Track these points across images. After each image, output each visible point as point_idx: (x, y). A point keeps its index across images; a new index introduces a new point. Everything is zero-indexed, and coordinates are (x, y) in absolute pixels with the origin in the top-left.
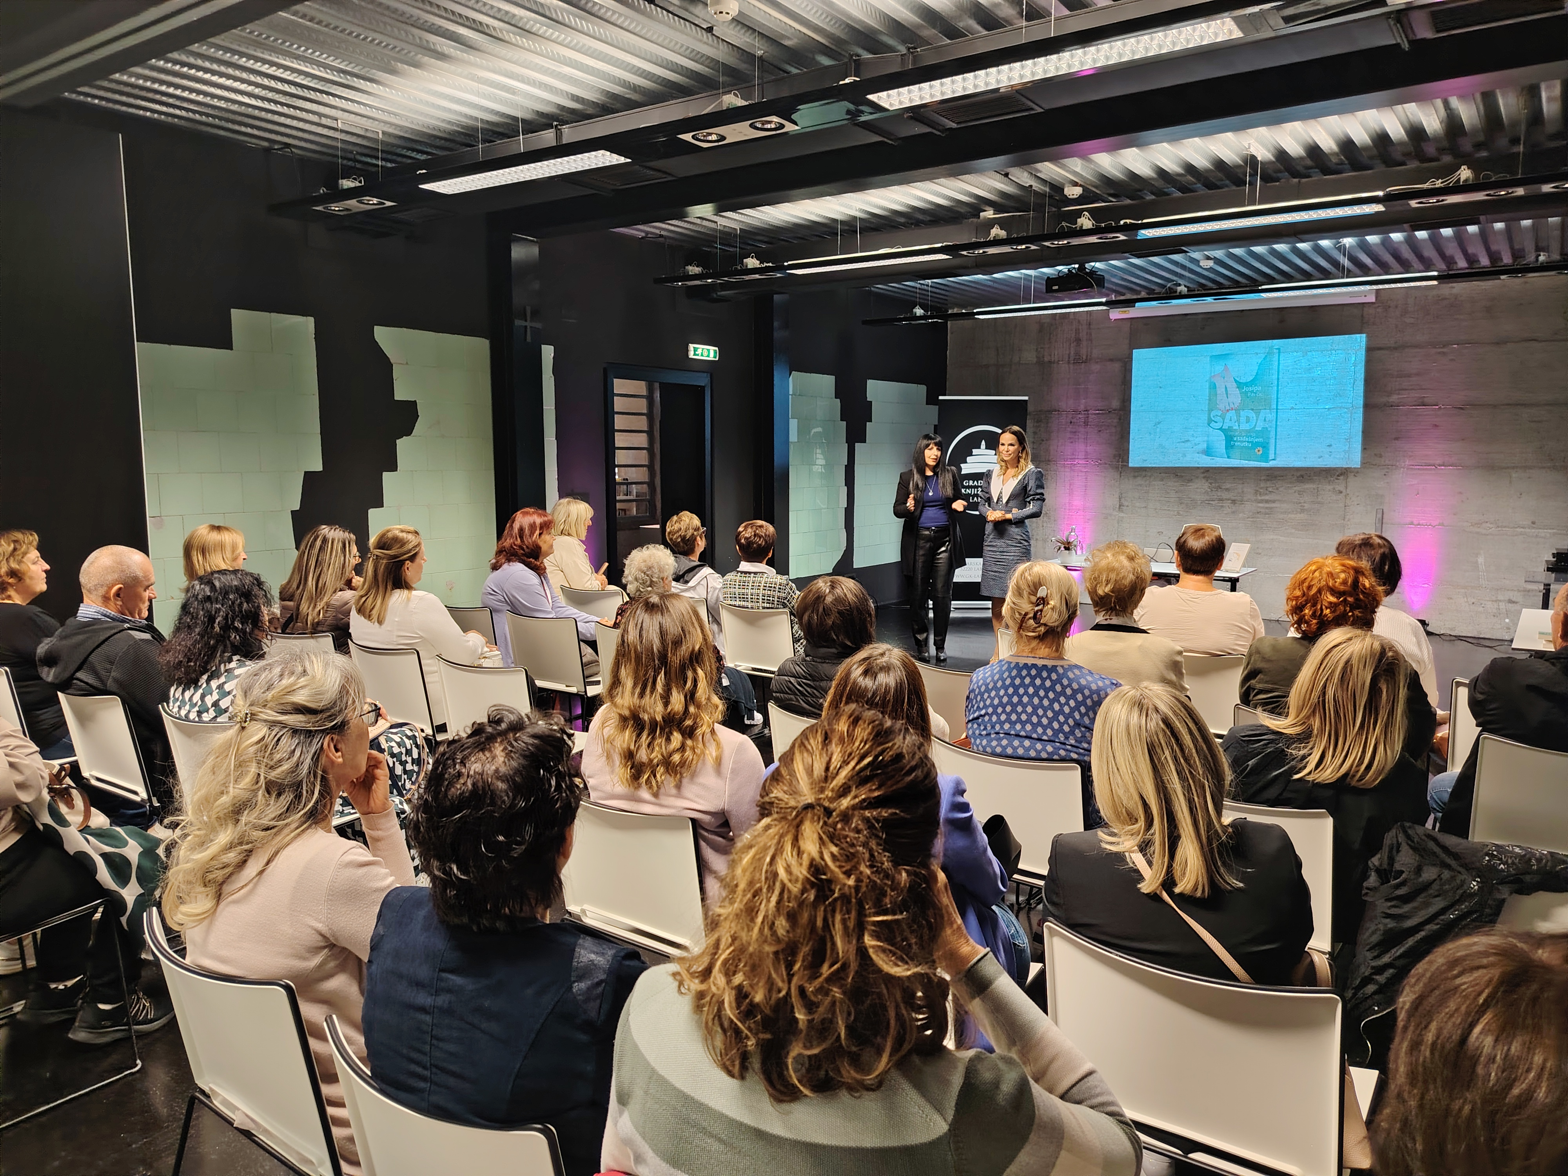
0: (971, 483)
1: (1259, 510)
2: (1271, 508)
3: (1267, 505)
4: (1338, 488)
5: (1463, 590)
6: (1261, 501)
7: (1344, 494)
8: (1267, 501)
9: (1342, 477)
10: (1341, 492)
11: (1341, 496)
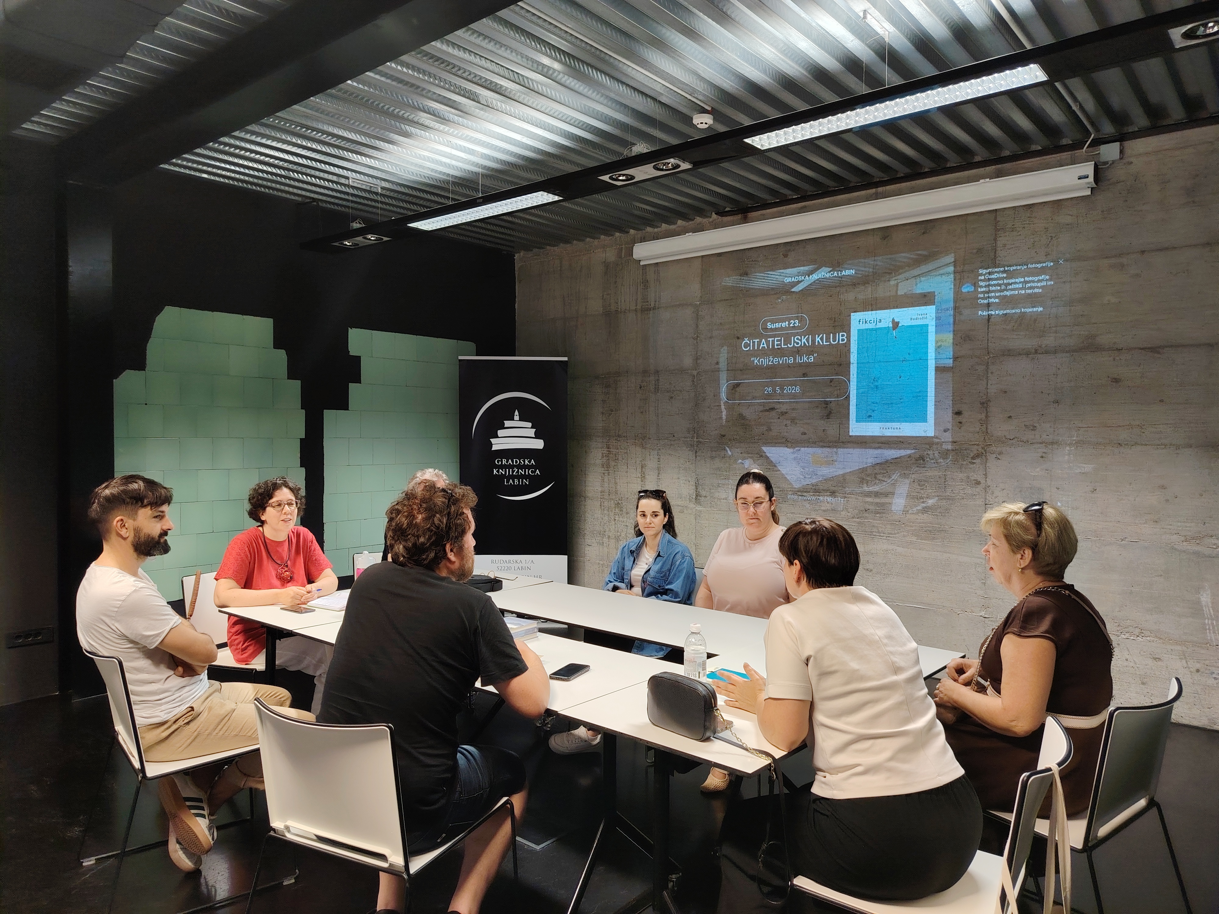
0: (504, 461)
1: (867, 507)
2: (883, 504)
3: (877, 500)
4: (974, 476)
5: (1179, 648)
6: (869, 494)
7: (983, 485)
8: (877, 494)
9: (977, 461)
10: (978, 483)
11: (979, 488)
